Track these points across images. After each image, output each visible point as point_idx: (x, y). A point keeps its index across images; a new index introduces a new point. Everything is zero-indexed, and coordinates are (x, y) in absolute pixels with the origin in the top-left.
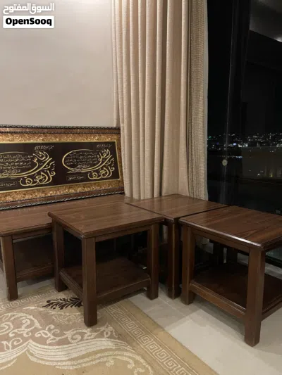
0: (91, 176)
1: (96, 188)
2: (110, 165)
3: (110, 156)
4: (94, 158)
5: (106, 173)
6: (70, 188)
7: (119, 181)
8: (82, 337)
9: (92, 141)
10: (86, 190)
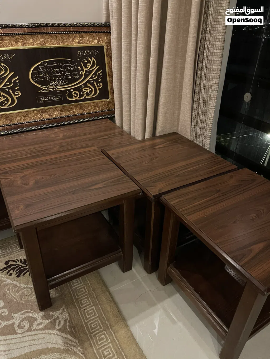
0: (71, 96)
1: (78, 111)
2: (97, 81)
3: (96, 68)
4: (74, 70)
5: (91, 91)
6: (42, 112)
7: (109, 102)
8: (31, 325)
9: (70, 45)
10: (64, 114)
